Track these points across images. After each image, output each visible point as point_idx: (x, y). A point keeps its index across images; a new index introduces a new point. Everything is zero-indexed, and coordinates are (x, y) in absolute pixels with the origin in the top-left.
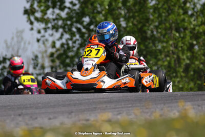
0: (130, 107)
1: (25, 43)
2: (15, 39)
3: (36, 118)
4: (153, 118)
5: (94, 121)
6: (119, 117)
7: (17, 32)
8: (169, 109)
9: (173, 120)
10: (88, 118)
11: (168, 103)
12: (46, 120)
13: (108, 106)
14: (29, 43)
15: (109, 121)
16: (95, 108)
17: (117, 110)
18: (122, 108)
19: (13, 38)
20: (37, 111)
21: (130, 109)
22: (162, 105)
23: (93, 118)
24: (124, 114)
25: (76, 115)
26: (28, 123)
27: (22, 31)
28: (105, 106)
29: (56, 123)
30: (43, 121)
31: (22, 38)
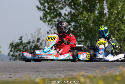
0: (93, 69)
2: (36, 33)
3: (46, 73)
4: (105, 75)
5: (75, 75)
6: (88, 74)
7: (37, 29)
8: (114, 70)
9: (116, 76)
10: (72, 74)
11: (113, 67)
12: (51, 75)
14: (43, 36)
15: (83, 76)
16: (76, 69)
17: (87, 70)
18: (90, 69)
19: (35, 32)
20: (46, 70)
21: (94, 70)
22: (110, 69)
23: (75, 74)
24: (91, 73)
25: (66, 72)
26: (42, 75)
27: (40, 29)
28: (81, 68)
29: (56, 76)
30: (49, 75)
31: (40, 33)
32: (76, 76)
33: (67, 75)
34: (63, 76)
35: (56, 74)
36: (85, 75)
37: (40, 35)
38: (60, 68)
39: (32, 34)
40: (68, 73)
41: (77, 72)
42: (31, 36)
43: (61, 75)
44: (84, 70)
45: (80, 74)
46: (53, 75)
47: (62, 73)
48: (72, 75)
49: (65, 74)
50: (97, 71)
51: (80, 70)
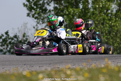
0: (79, 62)
1: (28, 29)
2: (23, 27)
3: (33, 66)
4: (91, 67)
6: (74, 67)
7: (24, 24)
8: (99, 63)
9: (102, 68)
11: (98, 60)
12: (38, 68)
13: (69, 61)
14: (30, 29)
16: (62, 62)
17: (73, 63)
18: (76, 62)
19: (22, 27)
20: (33, 63)
21: (80, 63)
22: (96, 61)
23: (61, 67)
24: (77, 65)
25: (52, 65)
26: (29, 68)
27: (27, 23)
28: (67, 61)
29: (43, 69)
30: (36, 68)
31: (26, 27)
32: (62, 69)
33: (54, 68)
34: (49, 69)
35: (43, 66)
36: (71, 68)
37: (26, 29)
38: (47, 61)
39: (18, 28)
40: (55, 66)
41: (63, 65)
42: (18, 30)
43: (48, 67)
44: (70, 63)
45: (67, 67)
46: (40, 68)
47: (49, 66)
48: (59, 68)
49: (51, 67)
50: (82, 64)
51: (67, 63)
